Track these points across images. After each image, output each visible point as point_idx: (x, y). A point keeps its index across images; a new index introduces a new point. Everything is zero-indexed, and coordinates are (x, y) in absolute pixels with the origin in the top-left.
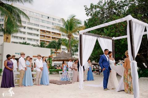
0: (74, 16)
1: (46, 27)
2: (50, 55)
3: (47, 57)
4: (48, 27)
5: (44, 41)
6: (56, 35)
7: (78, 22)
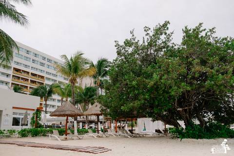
0: (82, 54)
1: (24, 65)
2: (39, 106)
3: (34, 110)
4: (26, 66)
5: (18, 85)
6: (37, 78)
7: (86, 61)
